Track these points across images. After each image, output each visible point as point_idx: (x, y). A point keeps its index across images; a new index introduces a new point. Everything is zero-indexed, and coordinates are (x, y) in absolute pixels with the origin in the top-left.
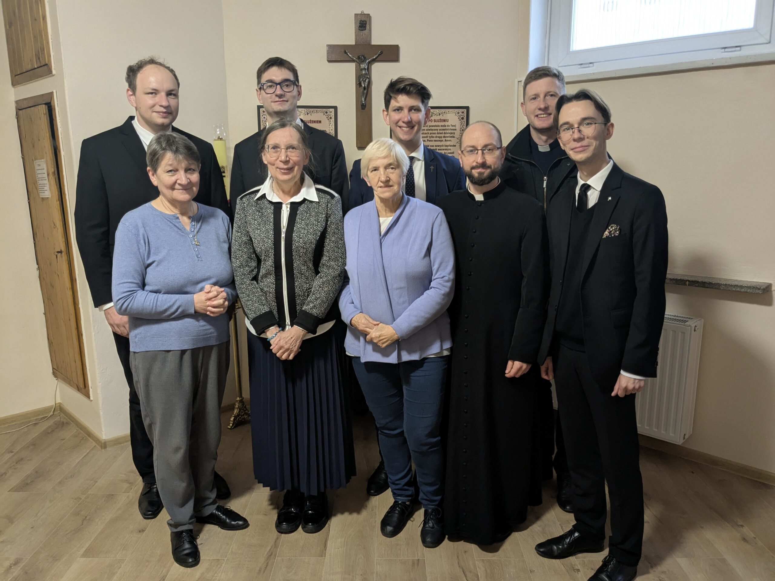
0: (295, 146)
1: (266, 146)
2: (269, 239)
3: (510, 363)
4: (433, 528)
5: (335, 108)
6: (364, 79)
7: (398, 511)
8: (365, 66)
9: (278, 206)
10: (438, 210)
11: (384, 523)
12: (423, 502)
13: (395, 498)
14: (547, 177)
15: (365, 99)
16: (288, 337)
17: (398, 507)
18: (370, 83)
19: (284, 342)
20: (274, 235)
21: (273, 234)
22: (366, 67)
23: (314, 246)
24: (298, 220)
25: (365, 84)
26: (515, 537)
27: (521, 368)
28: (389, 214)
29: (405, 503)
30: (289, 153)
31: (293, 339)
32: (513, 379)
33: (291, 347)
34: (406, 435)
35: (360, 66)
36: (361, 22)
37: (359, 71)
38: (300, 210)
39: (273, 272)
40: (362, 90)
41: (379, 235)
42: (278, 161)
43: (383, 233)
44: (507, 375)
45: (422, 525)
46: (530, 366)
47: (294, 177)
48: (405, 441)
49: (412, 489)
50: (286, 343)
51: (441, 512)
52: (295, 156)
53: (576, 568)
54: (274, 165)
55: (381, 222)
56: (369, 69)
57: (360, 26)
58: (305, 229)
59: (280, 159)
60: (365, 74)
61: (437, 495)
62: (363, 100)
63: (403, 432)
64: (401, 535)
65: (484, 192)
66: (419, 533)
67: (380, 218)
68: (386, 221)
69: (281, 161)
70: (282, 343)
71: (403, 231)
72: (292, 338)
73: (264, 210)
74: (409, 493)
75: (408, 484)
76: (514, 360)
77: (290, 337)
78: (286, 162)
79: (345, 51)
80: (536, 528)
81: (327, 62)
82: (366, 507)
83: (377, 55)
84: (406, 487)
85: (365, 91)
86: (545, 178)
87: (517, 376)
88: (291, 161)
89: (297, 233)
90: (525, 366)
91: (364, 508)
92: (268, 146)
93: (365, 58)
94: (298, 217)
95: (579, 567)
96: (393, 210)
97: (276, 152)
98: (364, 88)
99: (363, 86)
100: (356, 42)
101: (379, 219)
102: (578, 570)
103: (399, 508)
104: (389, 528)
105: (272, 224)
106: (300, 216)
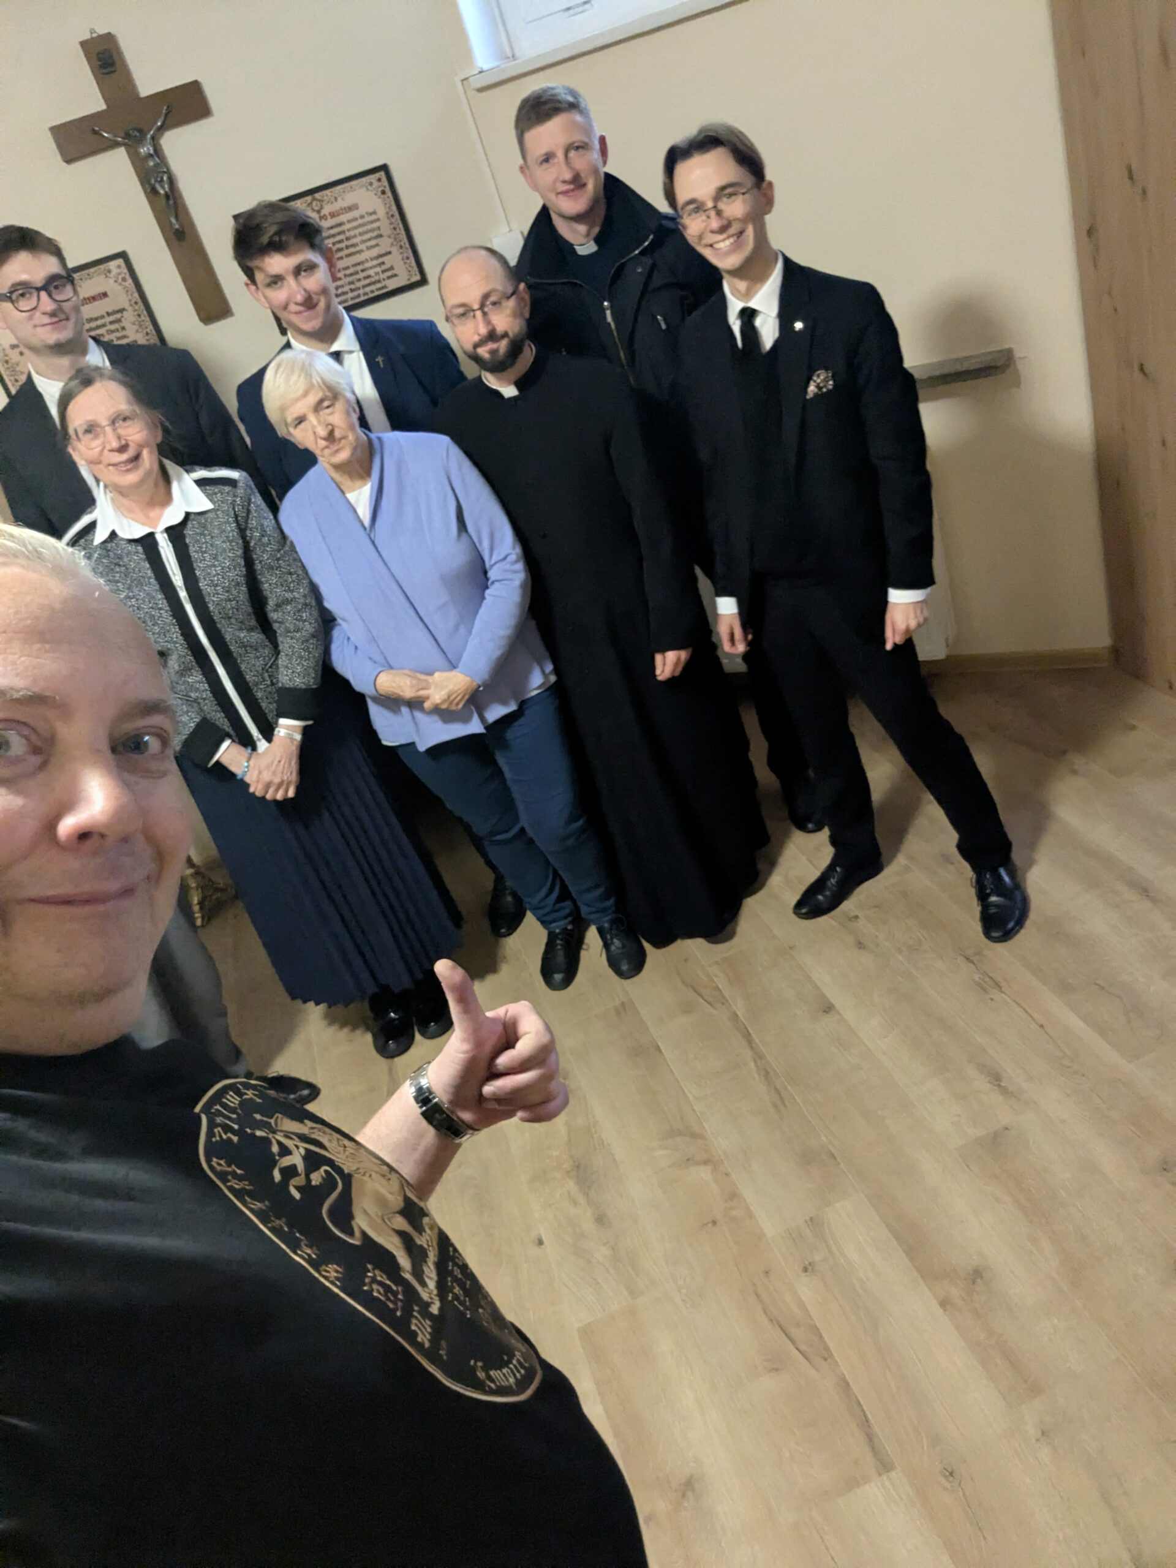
0: (127, 414)
1: (71, 431)
2: (161, 609)
3: (658, 658)
4: (624, 946)
5: (123, 255)
6: (157, 177)
7: (561, 945)
8: (148, 149)
9: (148, 542)
10: (443, 440)
11: (547, 972)
12: (592, 917)
13: (545, 927)
14: (609, 301)
15: (177, 218)
16: (273, 762)
17: (559, 939)
18: (172, 181)
19: (270, 773)
20: (166, 598)
21: (163, 599)
22: (152, 151)
23: (244, 588)
24: (194, 555)
25: (163, 188)
26: (751, 905)
27: (679, 659)
28: (358, 483)
29: (566, 929)
30: (121, 431)
31: (282, 763)
32: (672, 681)
33: (285, 778)
34: (530, 833)
35: (137, 153)
36: (100, 55)
37: (138, 163)
38: (190, 535)
39: (194, 664)
40: (163, 200)
41: (362, 529)
42: (106, 452)
43: (367, 522)
44: (660, 678)
45: (604, 951)
46: (690, 650)
47: (148, 474)
48: (531, 841)
49: (569, 903)
50: (274, 773)
51: (624, 919)
52: (137, 432)
53: (853, 914)
54: (100, 463)
55: (352, 501)
56: (158, 152)
57: (101, 67)
58: (215, 566)
59: (108, 447)
60: (157, 165)
61: (609, 899)
62: (173, 220)
63: (523, 830)
64: (580, 977)
65: (515, 380)
66: (606, 964)
67: (349, 495)
68: (361, 496)
69: (111, 451)
70: (266, 777)
71: (400, 505)
72: (280, 762)
73: (126, 560)
74: (567, 911)
75: (560, 899)
76: (663, 650)
77: (276, 763)
78: (123, 449)
79: (93, 130)
80: (775, 880)
81: (65, 164)
82: (505, 958)
83: (163, 118)
84: (558, 906)
85: (171, 202)
86: (606, 304)
87: (677, 673)
88: (131, 444)
89: (205, 579)
90: (684, 655)
91: (502, 961)
92: (76, 431)
93: (140, 131)
94: (192, 549)
95: (856, 912)
96: (366, 473)
97: (96, 437)
98: (167, 196)
99: (162, 192)
100: (107, 104)
101: (346, 498)
102: (856, 917)
103: (561, 940)
104: (558, 977)
105: (153, 580)
106: (194, 546)
